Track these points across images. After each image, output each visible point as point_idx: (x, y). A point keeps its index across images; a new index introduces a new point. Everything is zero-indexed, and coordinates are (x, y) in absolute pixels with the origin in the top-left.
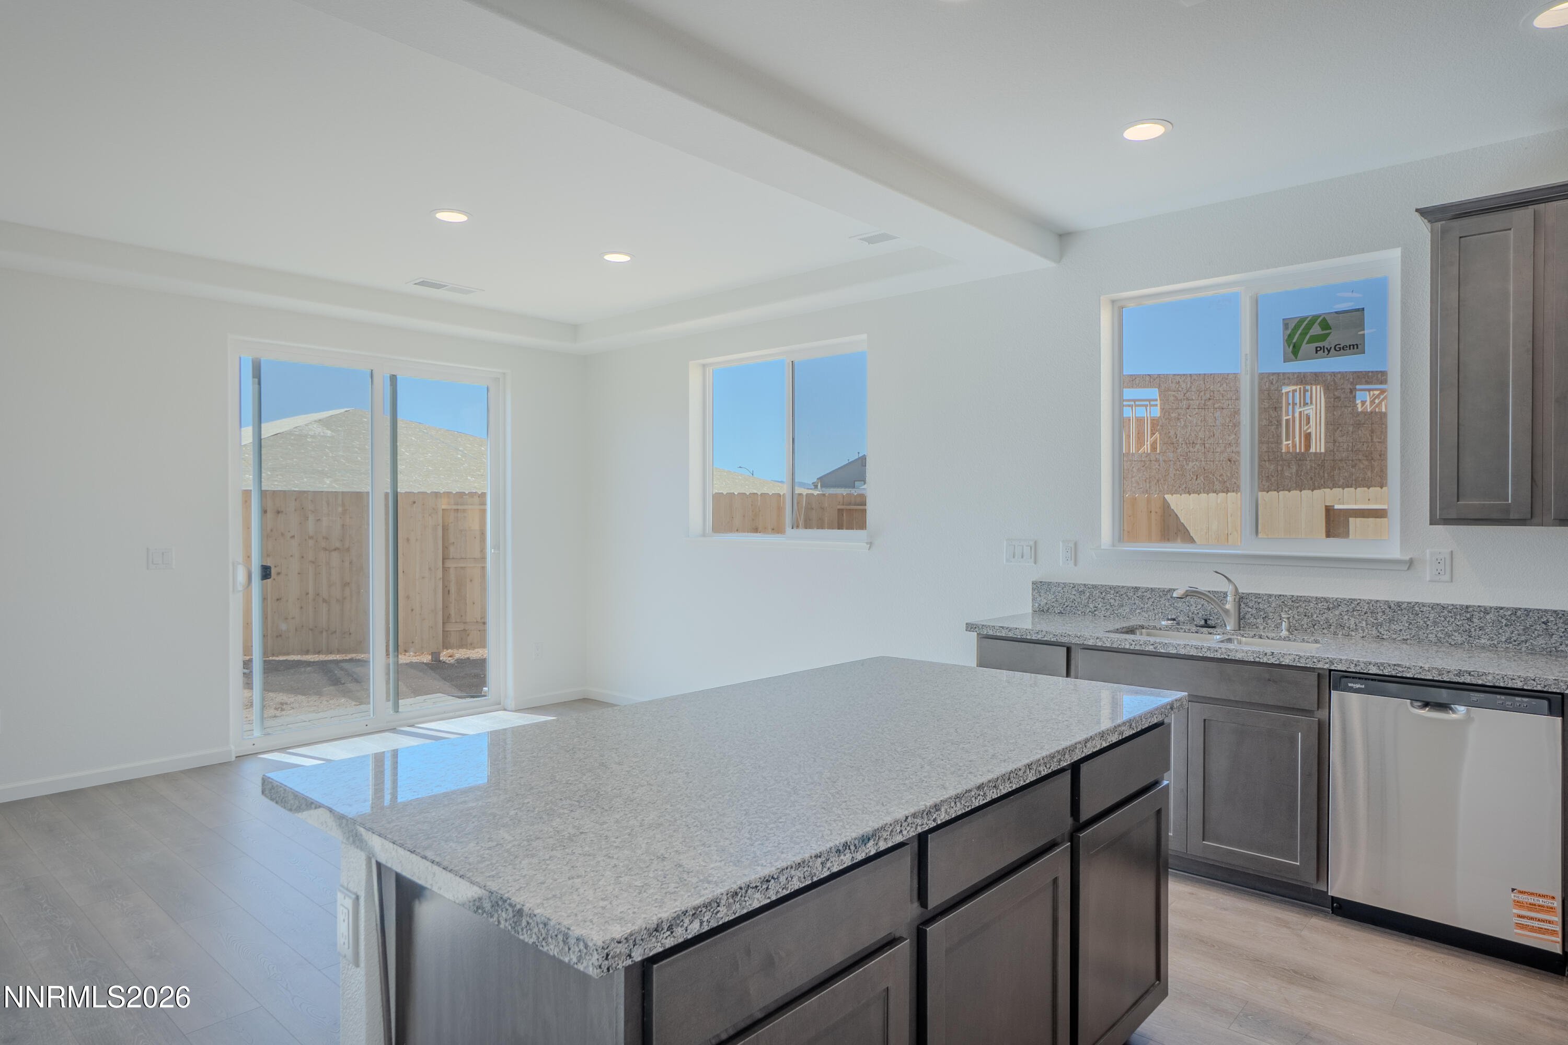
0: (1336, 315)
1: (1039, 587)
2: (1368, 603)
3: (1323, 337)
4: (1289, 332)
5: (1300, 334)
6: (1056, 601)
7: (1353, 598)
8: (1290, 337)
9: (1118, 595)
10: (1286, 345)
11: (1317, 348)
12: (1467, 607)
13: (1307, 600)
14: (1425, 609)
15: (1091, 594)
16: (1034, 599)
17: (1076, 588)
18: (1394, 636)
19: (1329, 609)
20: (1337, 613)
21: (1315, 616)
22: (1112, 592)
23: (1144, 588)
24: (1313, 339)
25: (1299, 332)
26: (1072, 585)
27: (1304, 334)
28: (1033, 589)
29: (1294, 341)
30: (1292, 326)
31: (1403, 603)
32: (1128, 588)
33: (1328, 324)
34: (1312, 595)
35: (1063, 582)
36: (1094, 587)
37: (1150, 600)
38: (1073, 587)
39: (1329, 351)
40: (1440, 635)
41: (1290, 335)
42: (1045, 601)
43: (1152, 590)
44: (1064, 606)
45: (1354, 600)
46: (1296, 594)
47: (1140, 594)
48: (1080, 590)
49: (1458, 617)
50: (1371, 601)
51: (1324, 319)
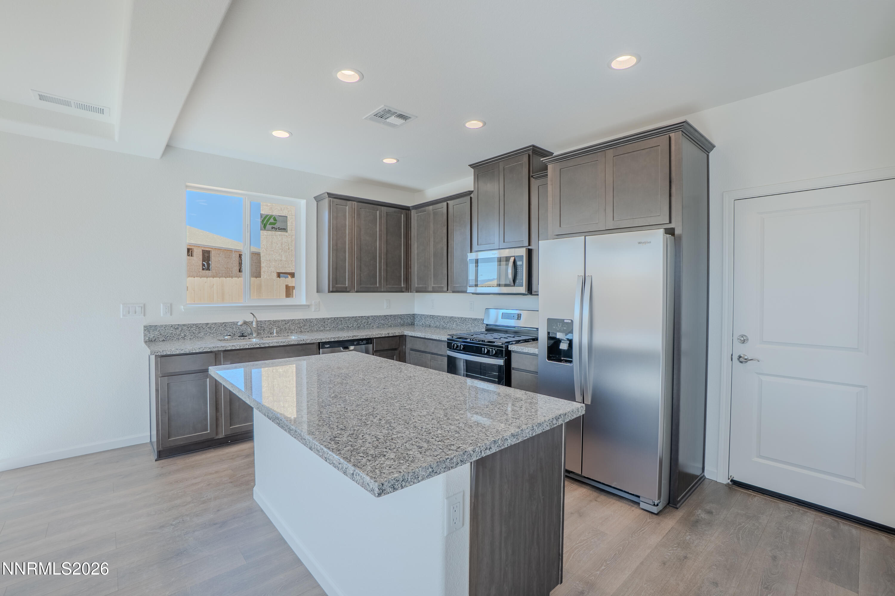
0: (279, 217)
1: (148, 328)
2: (298, 320)
3: (275, 224)
4: (262, 219)
5: (267, 221)
6: (161, 335)
7: (293, 319)
8: (263, 221)
9: (197, 328)
10: (261, 224)
11: (272, 227)
12: (324, 318)
13: (278, 321)
14: (313, 320)
15: (182, 329)
16: (145, 335)
17: (173, 327)
18: (305, 330)
19: (286, 324)
20: (288, 325)
21: (281, 327)
22: (194, 327)
23: (211, 323)
24: (271, 224)
25: (266, 220)
26: (170, 326)
27: (268, 221)
28: (145, 330)
29: (264, 223)
30: (263, 217)
31: (308, 319)
32: (203, 324)
33: (276, 219)
34: (280, 319)
35: (165, 324)
36: (184, 325)
37: (214, 328)
38: (171, 327)
39: (276, 229)
40: (317, 328)
41: (263, 220)
42: (153, 336)
43: (215, 324)
44: (166, 337)
45: (294, 320)
46: (275, 319)
47: (209, 326)
48: (175, 327)
49: (322, 322)
50: (299, 319)
51: (274, 217)
